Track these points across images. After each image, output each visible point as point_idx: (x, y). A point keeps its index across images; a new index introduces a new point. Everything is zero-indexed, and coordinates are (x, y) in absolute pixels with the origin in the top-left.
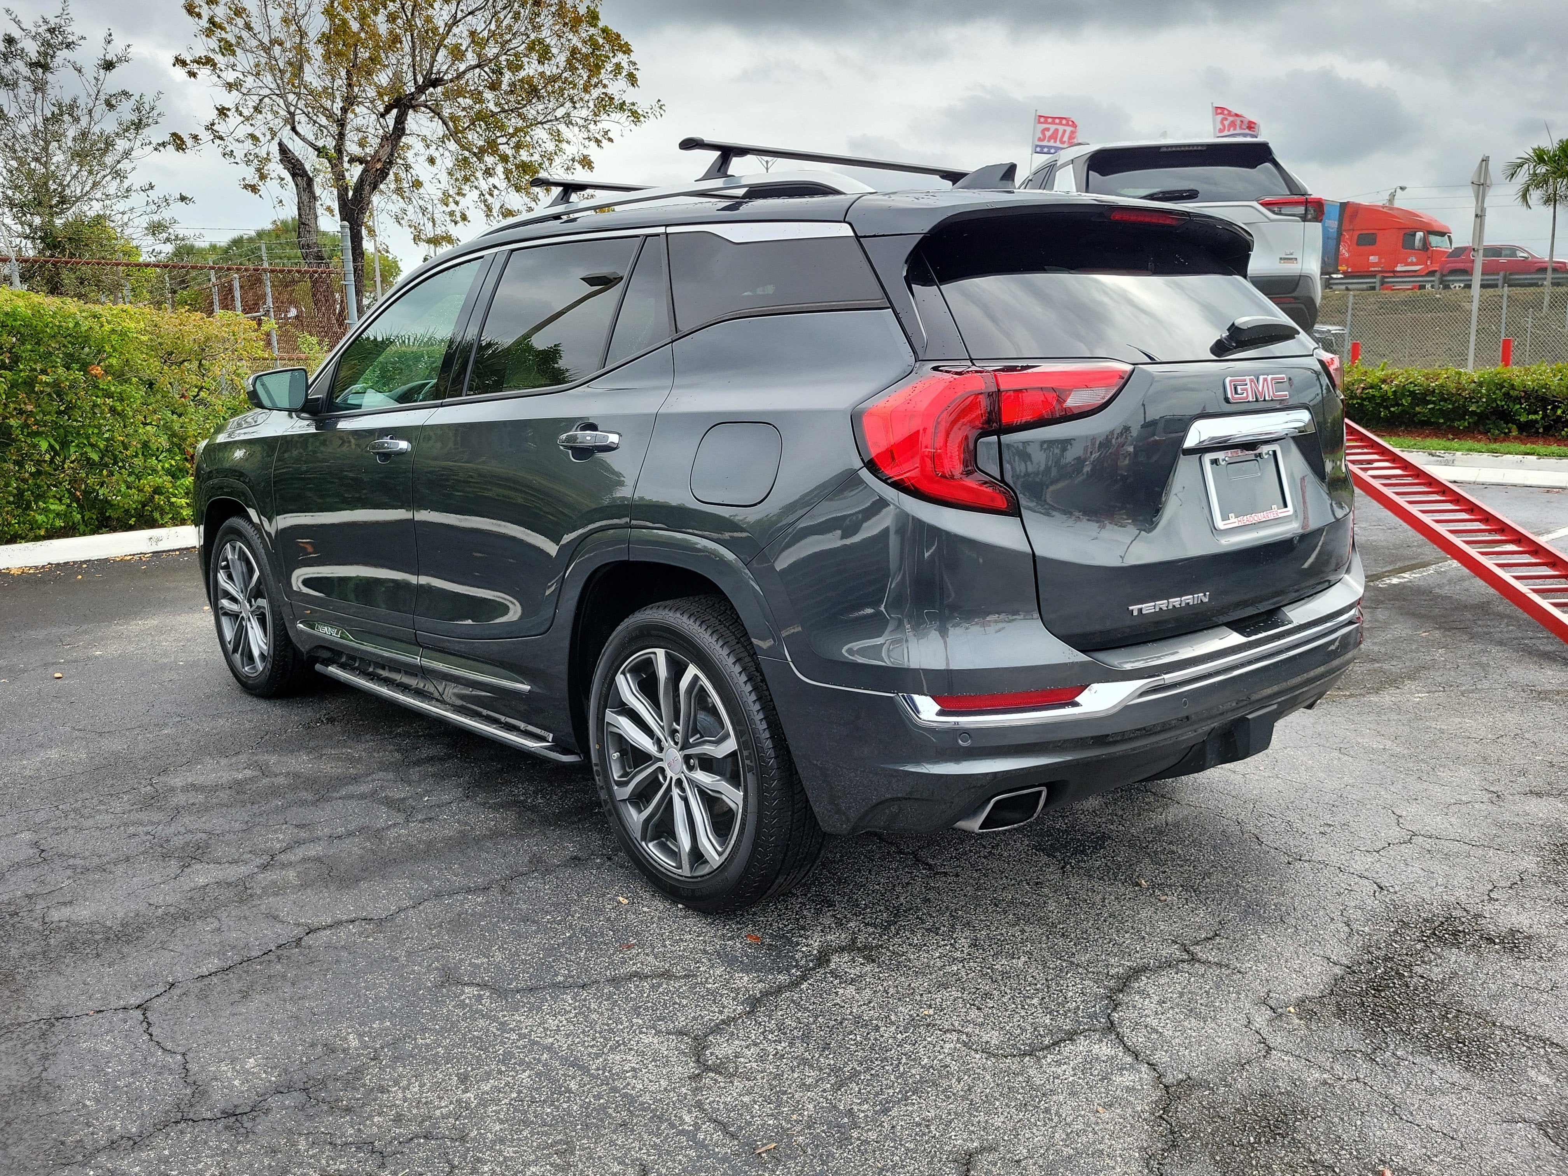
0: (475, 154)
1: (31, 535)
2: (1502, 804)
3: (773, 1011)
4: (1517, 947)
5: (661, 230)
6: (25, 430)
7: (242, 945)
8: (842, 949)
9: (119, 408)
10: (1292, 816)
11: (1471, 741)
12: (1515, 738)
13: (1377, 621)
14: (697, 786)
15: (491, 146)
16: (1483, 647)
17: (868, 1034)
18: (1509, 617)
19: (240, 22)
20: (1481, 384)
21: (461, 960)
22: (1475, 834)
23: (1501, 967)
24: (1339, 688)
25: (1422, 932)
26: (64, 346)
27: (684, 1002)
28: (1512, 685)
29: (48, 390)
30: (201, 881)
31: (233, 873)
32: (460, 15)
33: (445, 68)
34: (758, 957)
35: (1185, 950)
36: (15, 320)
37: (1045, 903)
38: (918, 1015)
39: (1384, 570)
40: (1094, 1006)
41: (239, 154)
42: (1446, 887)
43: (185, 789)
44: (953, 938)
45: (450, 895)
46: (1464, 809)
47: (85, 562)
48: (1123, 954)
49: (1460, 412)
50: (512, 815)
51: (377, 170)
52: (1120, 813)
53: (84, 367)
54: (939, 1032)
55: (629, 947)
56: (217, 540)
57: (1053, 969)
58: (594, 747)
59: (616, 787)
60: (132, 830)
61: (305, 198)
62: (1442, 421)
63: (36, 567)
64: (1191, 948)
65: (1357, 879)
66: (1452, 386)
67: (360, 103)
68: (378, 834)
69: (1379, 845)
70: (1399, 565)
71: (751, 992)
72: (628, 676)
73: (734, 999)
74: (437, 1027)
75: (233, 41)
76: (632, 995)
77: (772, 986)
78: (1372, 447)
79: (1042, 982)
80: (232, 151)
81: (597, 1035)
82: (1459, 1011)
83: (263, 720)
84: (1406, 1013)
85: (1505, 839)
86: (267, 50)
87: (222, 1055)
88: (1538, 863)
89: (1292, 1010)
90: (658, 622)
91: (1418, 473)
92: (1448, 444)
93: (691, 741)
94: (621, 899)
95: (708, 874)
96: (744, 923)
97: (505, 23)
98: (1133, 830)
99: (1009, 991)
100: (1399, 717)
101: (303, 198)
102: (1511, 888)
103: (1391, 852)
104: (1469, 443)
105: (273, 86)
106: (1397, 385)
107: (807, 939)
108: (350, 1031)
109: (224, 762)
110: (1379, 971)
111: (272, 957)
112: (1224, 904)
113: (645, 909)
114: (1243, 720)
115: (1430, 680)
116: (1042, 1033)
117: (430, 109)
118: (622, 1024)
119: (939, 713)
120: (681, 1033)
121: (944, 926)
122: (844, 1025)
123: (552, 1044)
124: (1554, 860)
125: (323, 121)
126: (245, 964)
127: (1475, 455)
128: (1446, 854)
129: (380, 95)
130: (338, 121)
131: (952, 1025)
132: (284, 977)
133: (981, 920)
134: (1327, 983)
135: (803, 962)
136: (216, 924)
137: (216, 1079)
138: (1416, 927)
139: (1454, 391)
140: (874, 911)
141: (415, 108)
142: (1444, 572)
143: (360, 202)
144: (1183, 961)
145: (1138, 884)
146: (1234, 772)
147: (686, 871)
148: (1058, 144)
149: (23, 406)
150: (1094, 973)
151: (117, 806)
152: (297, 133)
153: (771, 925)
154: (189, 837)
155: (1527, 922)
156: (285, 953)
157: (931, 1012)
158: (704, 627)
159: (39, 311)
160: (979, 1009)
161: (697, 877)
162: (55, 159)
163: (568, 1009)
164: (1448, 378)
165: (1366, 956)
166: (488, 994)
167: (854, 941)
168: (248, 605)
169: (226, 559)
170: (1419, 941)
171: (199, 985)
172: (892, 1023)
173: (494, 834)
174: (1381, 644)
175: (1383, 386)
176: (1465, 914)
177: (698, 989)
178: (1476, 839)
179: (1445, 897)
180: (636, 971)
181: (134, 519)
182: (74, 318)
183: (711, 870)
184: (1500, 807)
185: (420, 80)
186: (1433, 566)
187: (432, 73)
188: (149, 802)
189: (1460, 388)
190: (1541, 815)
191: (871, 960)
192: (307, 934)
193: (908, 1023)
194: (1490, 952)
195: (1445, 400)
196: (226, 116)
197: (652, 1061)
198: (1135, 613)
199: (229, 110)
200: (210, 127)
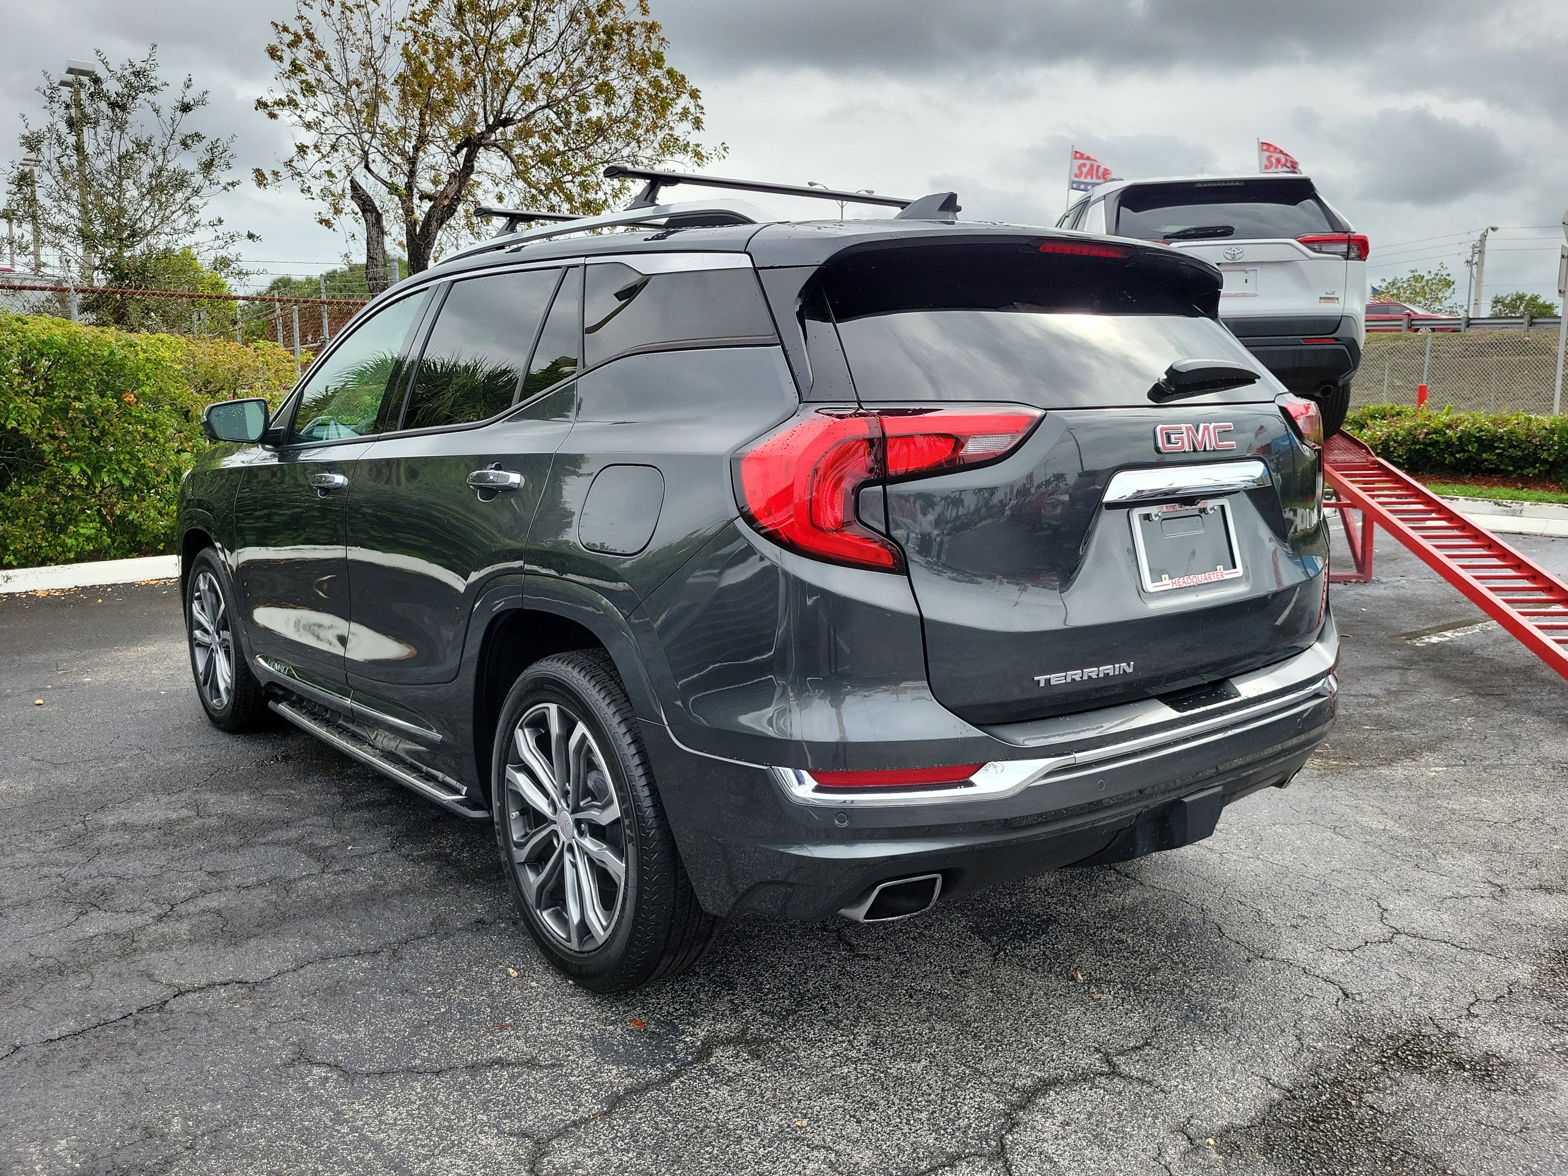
0: (541, 192)
1: (62, 558)
2: (1505, 900)
3: (632, 1112)
4: (1489, 1076)
5: (581, 260)
6: (58, 455)
7: (104, 1005)
8: (729, 1041)
9: (151, 435)
10: (1265, 906)
11: (1484, 825)
12: (1533, 822)
13: (1406, 684)
14: (587, 854)
15: (557, 185)
16: (1518, 717)
17: (727, 1146)
18: (1554, 683)
19: (320, 65)
20: (1552, 431)
21: (321, 1035)
22: (1466, 935)
23: (1466, 1100)
24: (1349, 758)
25: (1383, 1051)
26: (99, 374)
27: (540, 1096)
28: (1542, 761)
29: (82, 416)
30: (91, 931)
31: (124, 923)
32: (531, 56)
33: (515, 108)
34: (635, 1047)
35: (1107, 1061)
36: (51, 348)
37: (965, 996)
38: (789, 1126)
39: (1425, 627)
40: (988, 1125)
41: (316, 190)
42: (1421, 998)
43: (114, 829)
44: (853, 1033)
45: (336, 957)
46: (1461, 904)
47: (108, 586)
48: (1038, 1062)
49: (1531, 459)
50: (431, 870)
51: (444, 206)
52: (1075, 893)
53: (118, 395)
54: (806, 1148)
55: (502, 1028)
56: (192, 571)
57: (954, 1077)
58: (496, 804)
59: (515, 849)
60: (45, 870)
61: (374, 233)
62: (1511, 468)
63: (63, 590)
64: (1115, 1059)
65: (1321, 984)
66: (1521, 432)
67: (431, 141)
68: (287, 885)
69: (1355, 943)
70: (1443, 622)
71: (615, 1089)
72: (526, 730)
73: (594, 1096)
74: (269, 1113)
75: (314, 83)
76: (487, 1086)
77: (640, 1082)
78: (1417, 496)
79: (937, 1092)
80: (309, 187)
81: (434, 1132)
82: (1406, 1152)
83: (219, 756)
84: (1343, 1152)
85: (1500, 943)
86: (345, 91)
87: (37, 1133)
88: (1533, 972)
89: (1211, 1141)
90: (550, 675)
91: (1464, 526)
92: (1516, 493)
93: (582, 804)
94: (511, 970)
95: (594, 950)
96: (633, 1004)
97: (576, 66)
98: (1083, 914)
99: (897, 1101)
100: (1408, 793)
101: (372, 233)
102: (1495, 1001)
103: (1367, 953)
104: (1539, 493)
105: (350, 126)
106: (1462, 431)
107: (694, 1027)
108: (177, 1112)
109: (164, 799)
110: (1324, 1098)
111: (130, 1021)
112: (1164, 1006)
113: (534, 984)
114: (1178, 803)
115: (1451, 753)
116: (921, 1155)
117: (499, 147)
118: (464, 1120)
119: (817, 790)
120: (525, 1135)
121: (847, 1019)
122: (705, 1134)
123: (383, 1140)
124: (1552, 970)
125: (398, 159)
126: (99, 1028)
127: (1545, 505)
128: (1429, 958)
129: (452, 135)
130: (410, 159)
131: (824, 1140)
132: (133, 1045)
133: (890, 1014)
134: (1260, 1110)
135: (682, 1055)
136: (88, 981)
137: (19, 1162)
138: (1377, 1046)
139: (1524, 438)
140: (776, 997)
141: (486, 147)
142: (1491, 631)
143: (427, 237)
144: (1101, 1074)
145: (1073, 979)
146: (1212, 850)
147: (574, 945)
148: (1095, 180)
149: (56, 431)
150: (998, 1084)
151: (41, 844)
152: (370, 171)
153: (661, 1009)
154: (98, 881)
155: (1506, 1045)
156: (143, 1017)
157: (805, 1122)
158: (593, 683)
159: (75, 340)
160: (859, 1122)
161: (583, 953)
162: (128, 195)
163: (413, 1098)
164: (1518, 424)
165: (1312, 1079)
166: (335, 1077)
167: (744, 1032)
168: (217, 637)
169: (198, 590)
170: (1377, 1062)
171: (44, 1050)
172: (758, 1134)
173: (407, 890)
174: (1405, 710)
175: (1447, 431)
176: (1436, 1031)
177: (559, 1082)
178: (1466, 941)
179: (1417, 1010)
180: (500, 1058)
181: (163, 544)
182: (110, 347)
183: (596, 947)
184: (1502, 903)
185: (491, 120)
186: (1480, 625)
187: (502, 113)
188: (75, 842)
189: (1529, 434)
190: (1546, 915)
191: (756, 1055)
192: (175, 997)
193: (776, 1136)
194: (1457, 1081)
195: (1515, 447)
196: (305, 152)
197: (483, 1167)
198: (1042, 684)
199: (308, 147)
200: (289, 164)
